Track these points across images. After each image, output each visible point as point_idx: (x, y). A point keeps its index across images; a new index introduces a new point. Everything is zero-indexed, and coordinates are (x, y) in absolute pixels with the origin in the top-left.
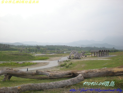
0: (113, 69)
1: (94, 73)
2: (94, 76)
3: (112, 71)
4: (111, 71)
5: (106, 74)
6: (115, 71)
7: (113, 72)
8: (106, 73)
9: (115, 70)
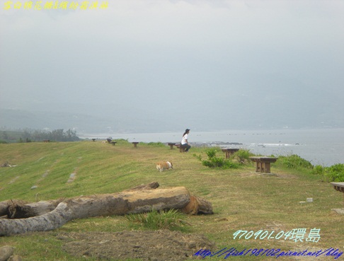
0: (126, 193)
1: (76, 206)
2: (77, 214)
3: (125, 199)
4: (120, 199)
5: (108, 208)
6: (131, 200)
7: (127, 201)
8: (108, 204)
9: (132, 195)
